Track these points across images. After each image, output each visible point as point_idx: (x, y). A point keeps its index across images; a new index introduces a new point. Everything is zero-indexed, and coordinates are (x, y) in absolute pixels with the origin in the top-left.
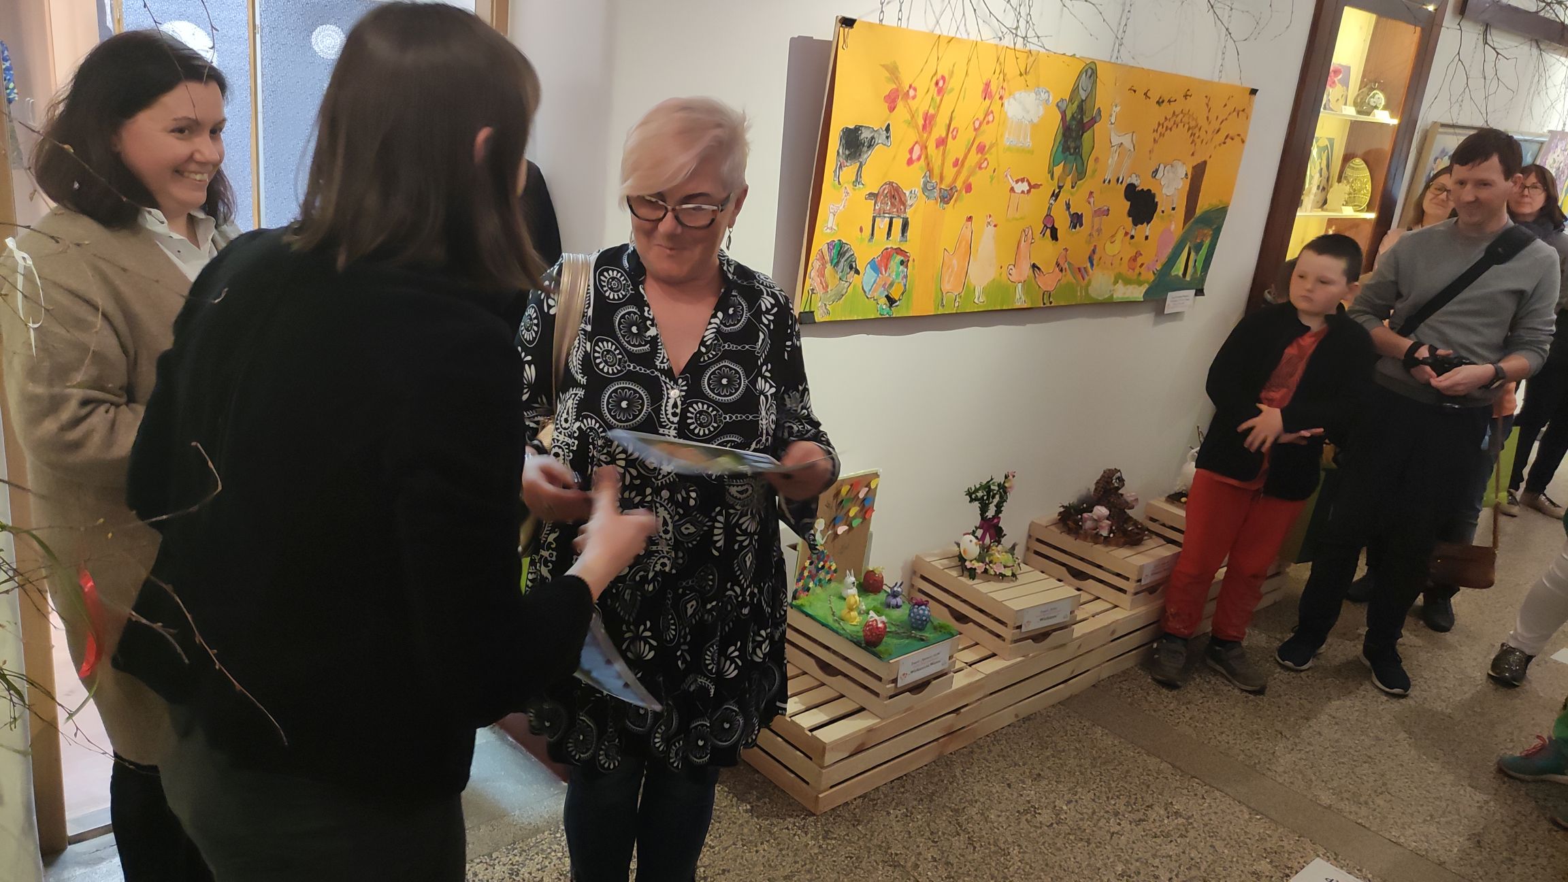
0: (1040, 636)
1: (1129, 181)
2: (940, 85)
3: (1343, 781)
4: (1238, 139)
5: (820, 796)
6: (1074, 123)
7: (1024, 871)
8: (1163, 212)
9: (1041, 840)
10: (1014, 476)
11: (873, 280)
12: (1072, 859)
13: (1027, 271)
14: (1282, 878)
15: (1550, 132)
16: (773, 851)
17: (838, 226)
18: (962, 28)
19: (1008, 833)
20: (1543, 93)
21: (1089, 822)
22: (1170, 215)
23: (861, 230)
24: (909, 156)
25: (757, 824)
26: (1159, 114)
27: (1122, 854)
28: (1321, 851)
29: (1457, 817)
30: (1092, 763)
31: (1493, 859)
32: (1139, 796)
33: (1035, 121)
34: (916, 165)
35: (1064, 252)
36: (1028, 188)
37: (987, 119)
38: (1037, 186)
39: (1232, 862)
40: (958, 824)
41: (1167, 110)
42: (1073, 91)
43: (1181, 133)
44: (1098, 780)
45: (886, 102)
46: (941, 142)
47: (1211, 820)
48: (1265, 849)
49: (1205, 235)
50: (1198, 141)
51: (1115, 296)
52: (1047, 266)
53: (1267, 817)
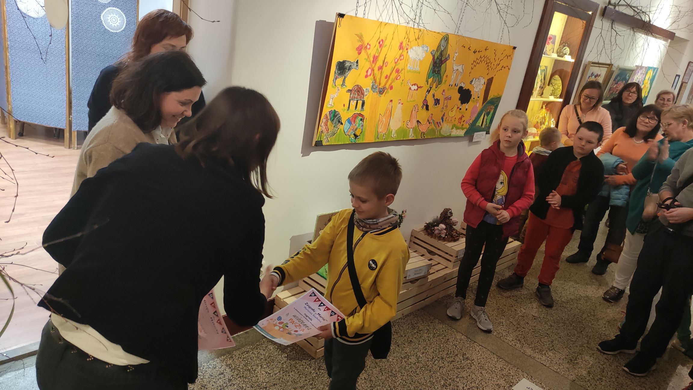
0: (413, 281)
1: (460, 85)
2: (381, 44)
3: (536, 345)
4: (507, 68)
5: (318, 351)
6: (438, 60)
7: (403, 384)
8: (474, 98)
9: (410, 370)
10: (406, 212)
11: (348, 127)
12: (423, 379)
13: (415, 123)
14: (509, 387)
15: (636, 66)
16: (296, 375)
17: (334, 104)
18: (391, 18)
19: (397, 367)
20: (634, 50)
21: (431, 362)
22: (477, 100)
23: (344, 105)
24: (366, 74)
25: (289, 363)
26: (473, 57)
27: (444, 376)
28: (525, 375)
29: (581, 360)
30: (433, 336)
31: (594, 379)
32: (452, 350)
33: (421, 59)
34: (369, 78)
35: (431, 115)
36: (417, 88)
37: (400, 58)
38: (421, 87)
39: (489, 380)
40: (376, 363)
41: (478, 55)
42: (438, 47)
43: (483, 65)
44: (435, 344)
45: (357, 50)
46: (380, 68)
47: (481, 361)
48: (503, 374)
49: (491, 109)
50: (490, 69)
51: (452, 134)
52: (424, 122)
53: (505, 360)
